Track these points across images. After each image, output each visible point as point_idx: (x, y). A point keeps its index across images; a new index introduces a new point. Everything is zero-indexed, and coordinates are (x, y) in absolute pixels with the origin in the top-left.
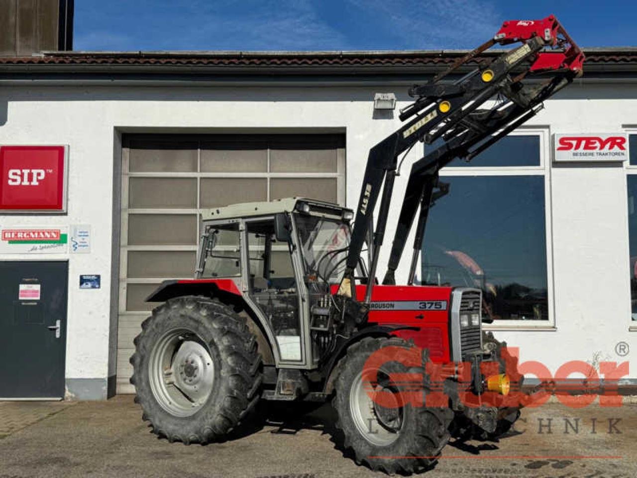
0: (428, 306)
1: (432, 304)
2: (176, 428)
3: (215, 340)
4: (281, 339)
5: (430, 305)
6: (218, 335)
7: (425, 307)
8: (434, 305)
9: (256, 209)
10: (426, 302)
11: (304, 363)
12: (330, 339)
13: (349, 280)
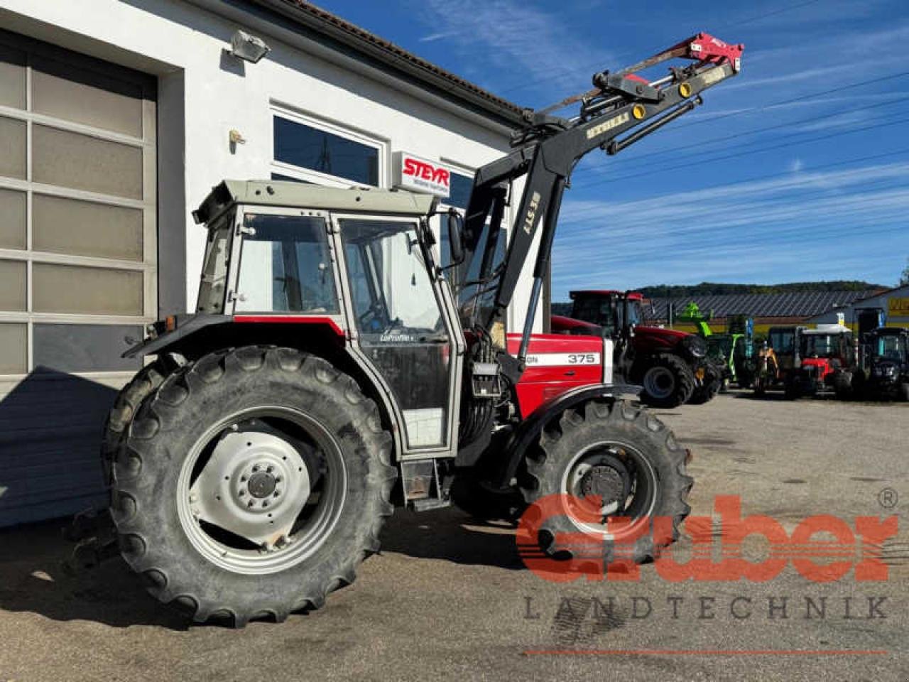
0: (579, 359)
1: (584, 356)
2: (264, 595)
3: (356, 424)
4: (410, 415)
5: (581, 358)
6: (361, 414)
7: (576, 361)
8: (585, 359)
9: (358, 199)
10: (577, 354)
11: (448, 447)
12: (488, 409)
13: (502, 325)
